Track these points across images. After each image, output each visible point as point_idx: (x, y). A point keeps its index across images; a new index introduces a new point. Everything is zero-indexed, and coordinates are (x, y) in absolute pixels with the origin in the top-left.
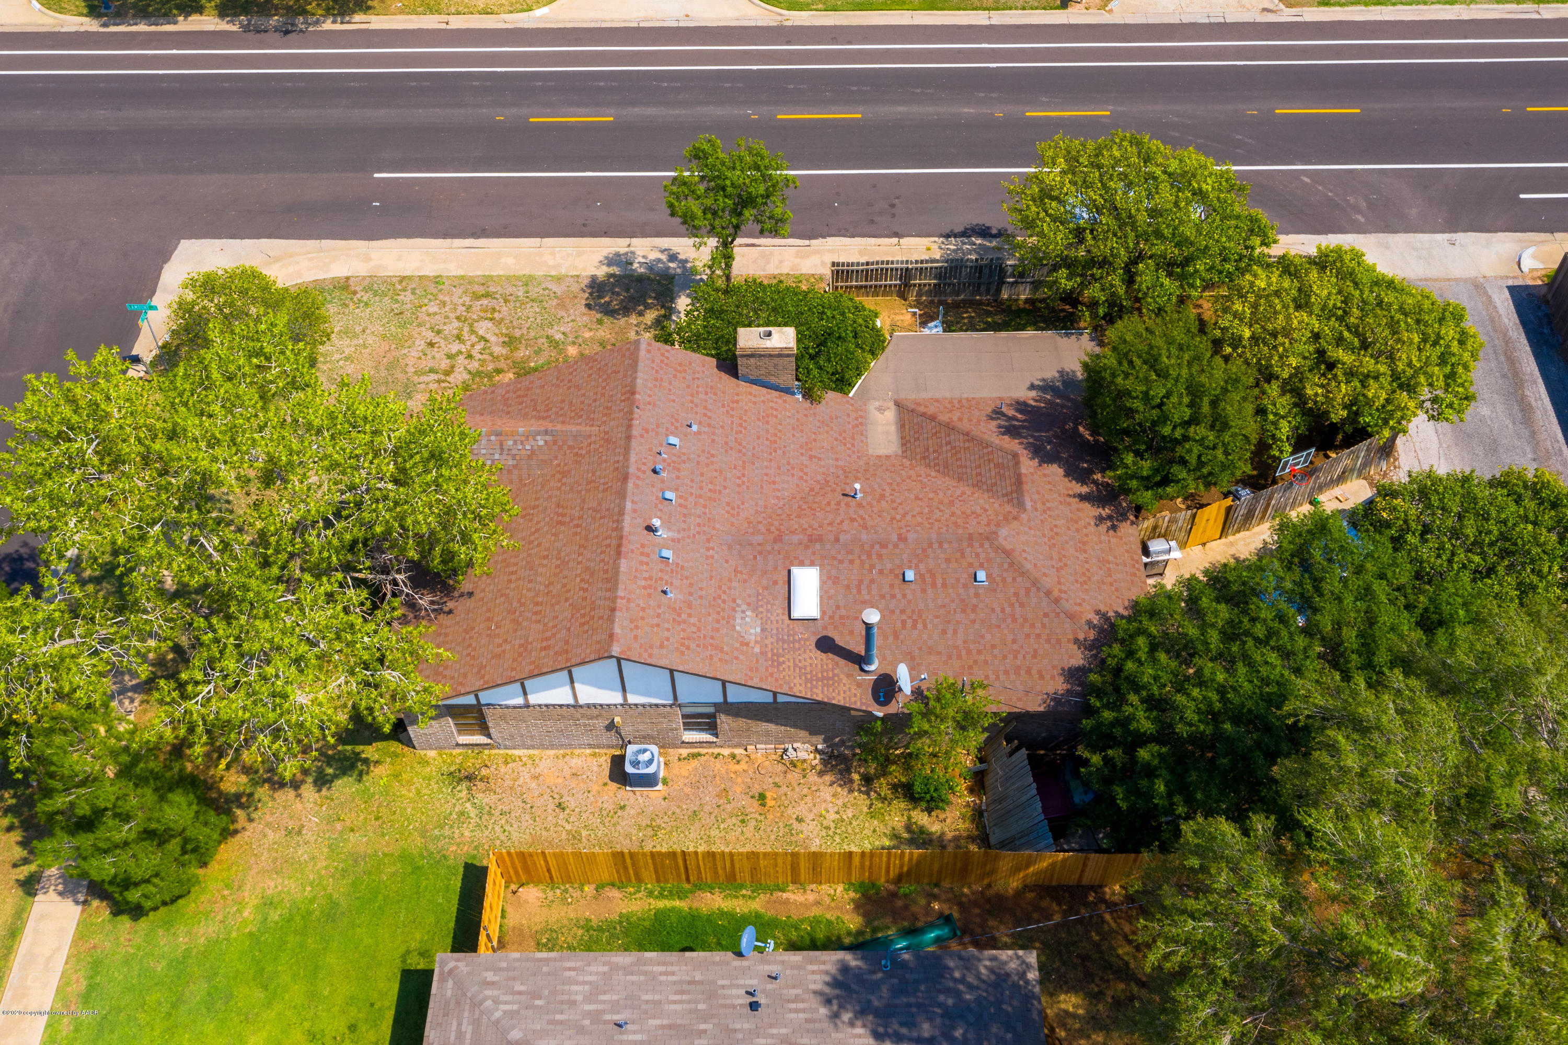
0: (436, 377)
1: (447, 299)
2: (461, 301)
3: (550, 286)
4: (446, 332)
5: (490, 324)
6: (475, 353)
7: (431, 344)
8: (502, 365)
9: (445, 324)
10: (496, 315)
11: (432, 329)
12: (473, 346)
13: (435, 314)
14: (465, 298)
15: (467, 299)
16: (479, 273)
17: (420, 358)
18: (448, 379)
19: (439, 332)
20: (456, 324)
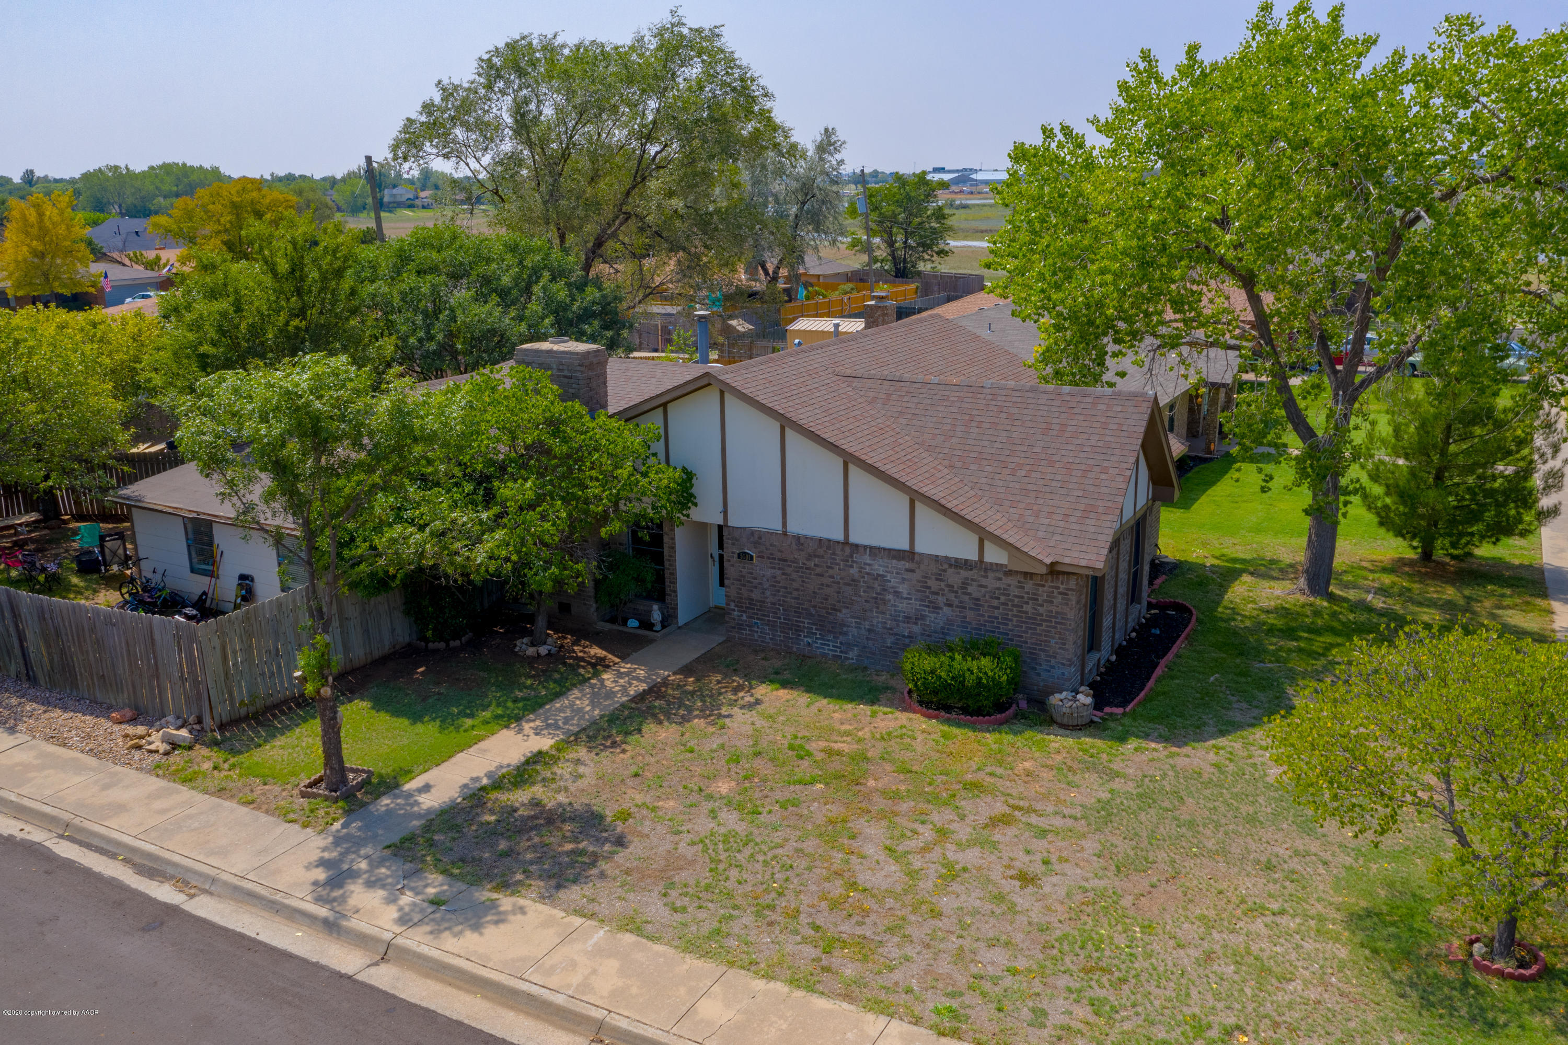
0: (1034, 819)
1: (944, 966)
2: (909, 951)
3: (665, 912)
4: (977, 893)
5: (864, 878)
6: (927, 834)
7: (1026, 879)
8: (880, 803)
9: (975, 912)
10: (837, 889)
11: (1012, 908)
12: (926, 849)
13: (992, 944)
14: (895, 953)
15: (892, 949)
16: (821, 1003)
17: (1061, 860)
18: (1008, 810)
19: (1000, 898)
20: (946, 903)
